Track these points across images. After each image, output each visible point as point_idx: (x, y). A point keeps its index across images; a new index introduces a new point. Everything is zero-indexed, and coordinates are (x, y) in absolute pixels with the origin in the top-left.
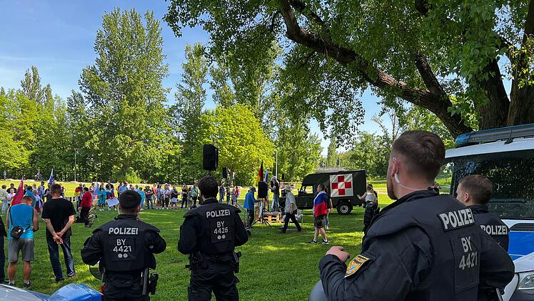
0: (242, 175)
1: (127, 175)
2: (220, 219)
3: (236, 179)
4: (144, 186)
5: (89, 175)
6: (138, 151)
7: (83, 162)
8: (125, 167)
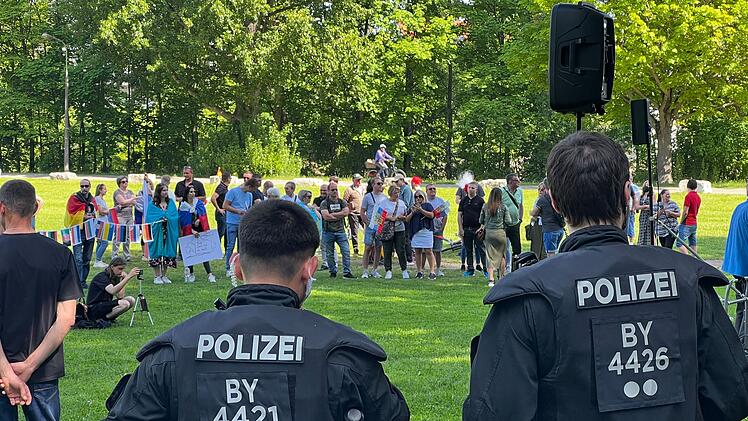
0: (716, 131)
1: (253, 145)
2: (635, 311)
3: (686, 148)
4: (316, 184)
5: (113, 149)
6: (292, 48)
7: (94, 100)
8: (245, 113)
